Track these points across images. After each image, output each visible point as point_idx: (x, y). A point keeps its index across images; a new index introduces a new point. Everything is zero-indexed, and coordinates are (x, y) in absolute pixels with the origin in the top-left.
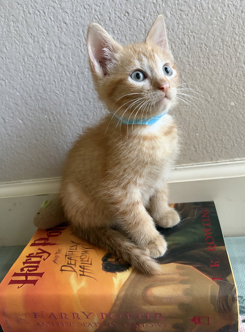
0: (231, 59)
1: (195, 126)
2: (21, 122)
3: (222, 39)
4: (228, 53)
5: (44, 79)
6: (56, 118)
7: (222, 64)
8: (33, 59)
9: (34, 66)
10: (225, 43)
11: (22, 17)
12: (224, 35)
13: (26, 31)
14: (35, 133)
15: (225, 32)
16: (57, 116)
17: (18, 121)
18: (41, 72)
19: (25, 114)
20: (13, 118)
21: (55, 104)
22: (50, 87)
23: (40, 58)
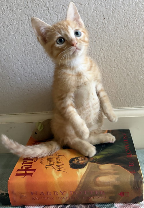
0: (142, 54)
1: (121, 88)
2: (20, 79)
3: (137, 44)
4: (140, 51)
5: (36, 56)
6: (41, 78)
7: (137, 56)
8: (31, 44)
9: (31, 49)
10: (139, 46)
11: (27, 22)
12: (138, 41)
13: (29, 29)
14: (28, 86)
15: (139, 40)
16: (42, 77)
17: (18, 79)
18: (35, 52)
19: (23, 75)
20: (15, 76)
21: (42, 71)
22: (40, 61)
23: (35, 45)
